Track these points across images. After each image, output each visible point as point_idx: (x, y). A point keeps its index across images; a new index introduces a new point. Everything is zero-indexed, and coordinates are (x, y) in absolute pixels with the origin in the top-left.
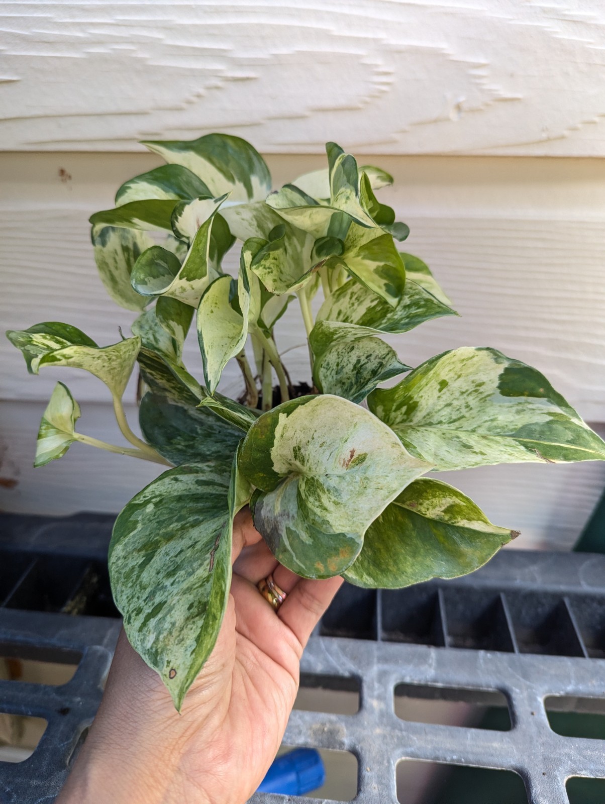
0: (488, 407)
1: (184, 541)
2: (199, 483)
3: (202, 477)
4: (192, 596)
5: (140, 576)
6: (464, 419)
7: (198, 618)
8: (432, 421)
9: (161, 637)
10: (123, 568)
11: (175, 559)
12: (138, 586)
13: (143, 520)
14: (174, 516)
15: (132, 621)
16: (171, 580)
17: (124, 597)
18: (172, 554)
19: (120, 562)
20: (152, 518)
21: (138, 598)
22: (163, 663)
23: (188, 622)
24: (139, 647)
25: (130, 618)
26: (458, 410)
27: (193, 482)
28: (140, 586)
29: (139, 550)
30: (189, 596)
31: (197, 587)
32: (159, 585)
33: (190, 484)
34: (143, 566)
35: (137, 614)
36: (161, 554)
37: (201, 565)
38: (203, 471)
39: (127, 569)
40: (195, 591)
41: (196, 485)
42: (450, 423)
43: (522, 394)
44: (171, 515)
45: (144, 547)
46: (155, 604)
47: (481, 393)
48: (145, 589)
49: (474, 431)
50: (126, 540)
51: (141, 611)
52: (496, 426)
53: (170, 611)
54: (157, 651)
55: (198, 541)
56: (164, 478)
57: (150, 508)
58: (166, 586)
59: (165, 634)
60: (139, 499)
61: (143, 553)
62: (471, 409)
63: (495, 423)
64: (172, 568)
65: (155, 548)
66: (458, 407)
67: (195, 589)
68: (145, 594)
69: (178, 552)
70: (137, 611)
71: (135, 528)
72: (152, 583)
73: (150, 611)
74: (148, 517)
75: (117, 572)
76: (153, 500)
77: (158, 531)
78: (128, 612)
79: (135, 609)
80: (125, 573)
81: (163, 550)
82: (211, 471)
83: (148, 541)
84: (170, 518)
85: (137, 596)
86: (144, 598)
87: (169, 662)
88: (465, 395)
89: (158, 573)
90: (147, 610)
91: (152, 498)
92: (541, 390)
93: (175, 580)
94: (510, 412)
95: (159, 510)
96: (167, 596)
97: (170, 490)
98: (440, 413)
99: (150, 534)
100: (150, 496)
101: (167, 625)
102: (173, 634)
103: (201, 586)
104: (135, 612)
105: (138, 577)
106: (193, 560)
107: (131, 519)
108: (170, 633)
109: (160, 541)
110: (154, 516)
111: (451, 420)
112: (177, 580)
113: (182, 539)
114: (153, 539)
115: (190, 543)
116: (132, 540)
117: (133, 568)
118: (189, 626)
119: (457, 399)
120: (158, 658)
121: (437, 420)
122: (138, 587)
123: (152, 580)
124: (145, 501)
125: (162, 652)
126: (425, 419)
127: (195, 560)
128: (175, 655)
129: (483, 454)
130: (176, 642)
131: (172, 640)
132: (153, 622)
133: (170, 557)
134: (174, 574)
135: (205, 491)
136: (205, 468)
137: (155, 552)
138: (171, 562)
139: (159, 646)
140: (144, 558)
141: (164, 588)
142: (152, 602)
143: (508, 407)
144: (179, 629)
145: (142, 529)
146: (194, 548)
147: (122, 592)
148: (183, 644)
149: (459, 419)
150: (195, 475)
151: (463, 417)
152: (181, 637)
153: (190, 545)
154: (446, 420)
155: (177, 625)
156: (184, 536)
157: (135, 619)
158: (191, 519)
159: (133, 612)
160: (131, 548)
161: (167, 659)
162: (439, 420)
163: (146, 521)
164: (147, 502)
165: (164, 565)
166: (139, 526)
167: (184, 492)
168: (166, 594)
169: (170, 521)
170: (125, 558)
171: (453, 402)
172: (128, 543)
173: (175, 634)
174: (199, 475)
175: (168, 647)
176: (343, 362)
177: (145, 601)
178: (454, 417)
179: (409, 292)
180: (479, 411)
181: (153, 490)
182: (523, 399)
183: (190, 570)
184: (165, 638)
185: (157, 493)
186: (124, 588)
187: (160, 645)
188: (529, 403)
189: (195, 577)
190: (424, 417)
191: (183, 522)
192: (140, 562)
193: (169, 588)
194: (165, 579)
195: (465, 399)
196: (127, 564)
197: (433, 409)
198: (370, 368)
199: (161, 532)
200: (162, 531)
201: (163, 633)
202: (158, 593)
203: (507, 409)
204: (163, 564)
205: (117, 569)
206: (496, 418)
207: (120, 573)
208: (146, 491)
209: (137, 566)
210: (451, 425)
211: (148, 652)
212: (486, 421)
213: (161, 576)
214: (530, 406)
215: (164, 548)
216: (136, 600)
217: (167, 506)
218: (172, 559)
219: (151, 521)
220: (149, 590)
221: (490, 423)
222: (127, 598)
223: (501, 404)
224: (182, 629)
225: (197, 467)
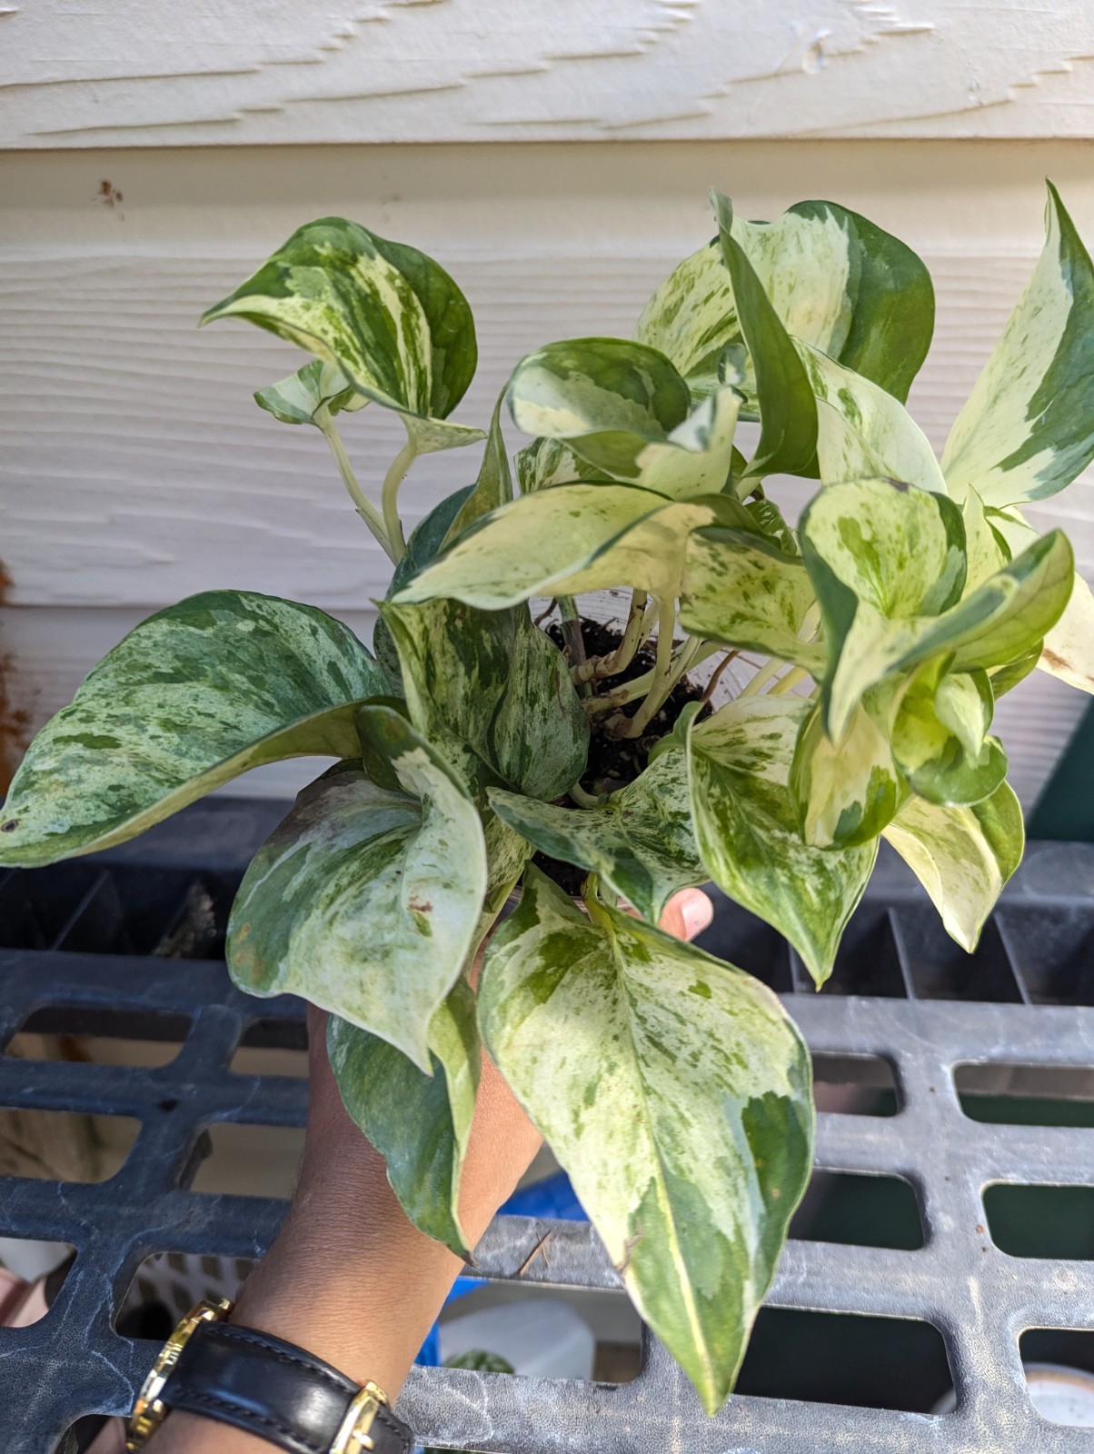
0: (710, 1097)
1: (229, 708)
2: (333, 668)
3: (343, 666)
4: (135, 779)
5: (143, 683)
6: (669, 1061)
7: (107, 808)
8: (639, 1004)
9: (56, 776)
10: (139, 653)
11: (195, 714)
12: (126, 692)
13: (221, 629)
14: (254, 670)
15: (68, 719)
16: (158, 731)
17: (99, 685)
18: (200, 706)
19: (146, 643)
20: (231, 640)
21: (108, 704)
22: (22, 802)
23: (94, 798)
24: (32, 755)
25: (71, 713)
26: (681, 1042)
27: (327, 660)
28: (128, 695)
29: (177, 657)
30: (132, 774)
31: (153, 777)
32: (143, 719)
33: (321, 657)
34: (159, 677)
35: (82, 720)
36: (192, 690)
37: (198, 758)
38: (352, 661)
39: (141, 659)
40: (147, 778)
41: (326, 667)
42: (650, 1039)
43: (757, 1156)
44: (252, 664)
45: (186, 660)
46: (111, 734)
47: (729, 1071)
48: (127, 704)
49: (648, 1091)
50: (181, 628)
51: (89, 722)
52: (672, 1130)
53: (98, 762)
54: (34, 783)
55: (239, 730)
56: (304, 612)
57: (246, 626)
58: (147, 730)
59: (62, 778)
60: (251, 601)
61: (178, 664)
62: (695, 1066)
63: (677, 1126)
64: (177, 720)
65: (193, 675)
66: (685, 1040)
67: (149, 775)
68: (117, 711)
69: (207, 711)
70: (88, 717)
71: (203, 628)
72: (141, 707)
73: (97, 733)
74: (229, 633)
75: (130, 648)
76: (262, 623)
77: (217, 662)
78: (79, 705)
79: (88, 712)
80: (135, 660)
81: (199, 687)
82: (361, 674)
83: (196, 660)
84: (248, 666)
85: (110, 700)
86: (112, 712)
87: (26, 810)
88: (711, 1042)
89: (160, 706)
90: (96, 729)
91: (263, 618)
92: (775, 1193)
93: (159, 737)
94: (715, 1147)
95: (249, 641)
96: (130, 743)
97: (293, 634)
98: (660, 1010)
99: (206, 654)
100: (265, 614)
101: (73, 773)
102: (67, 790)
103: (159, 782)
104: (84, 715)
105: (140, 683)
106: (200, 741)
107: (212, 612)
108: (66, 785)
109: (207, 676)
110: (237, 641)
111: (657, 1039)
112: (161, 740)
113: (231, 704)
114: (203, 664)
115: (232, 720)
116: (183, 636)
117: (148, 667)
118: (90, 805)
119: (698, 1031)
120: (25, 792)
121: (644, 1012)
122: (124, 694)
123: (146, 705)
124: (254, 612)
125: (36, 791)
126: (639, 989)
127: (203, 746)
128: (40, 812)
129: (578, 1132)
130: (59, 802)
131: (60, 793)
132: (76, 749)
133: (195, 705)
134: (169, 730)
135: (326, 685)
136: (359, 661)
137: (191, 680)
138: (189, 713)
139: (42, 781)
140: (171, 671)
141: (143, 729)
142: (113, 727)
143: (723, 1137)
144: (78, 793)
145: (207, 638)
146: (225, 730)
147: (106, 676)
148: (61, 813)
149: (665, 1052)
150: (340, 654)
151: (673, 1058)
152: (70, 803)
153: (229, 721)
154: (650, 1028)
155: (82, 786)
156: (237, 704)
157: (73, 722)
158: (267, 696)
159: (83, 711)
160: (174, 642)
161: (29, 804)
162: (646, 1016)
163: (221, 635)
164: (254, 616)
165: (178, 706)
166: (209, 632)
167: (304, 656)
168: (135, 738)
169: (244, 668)
170: (155, 645)
171: (689, 1025)
172: (178, 633)
173: (69, 792)
174: (342, 658)
175: (47, 796)
176: (680, 787)
177: (110, 716)
178: (665, 1041)
179: (853, 857)
180: (696, 1084)
181: (278, 611)
182: (750, 1161)
183: (184, 749)
184: (56, 782)
185: (277, 620)
186: (112, 675)
187: (44, 782)
188: (746, 1178)
189: (176, 763)
190: (641, 985)
191: (253, 688)
192: (164, 670)
193: (145, 737)
194: (156, 721)
195: (705, 1044)
196: (149, 654)
197: (658, 995)
198: (684, 843)
199: (219, 668)
200: (223, 669)
201: (60, 774)
202: (130, 727)
203: (718, 1138)
204: (178, 703)
205: (133, 646)
206: (690, 1124)
207: (130, 654)
208: (268, 602)
209: (154, 670)
210: (647, 1043)
211: (29, 772)
212: (674, 1105)
213: (159, 713)
214: (741, 1183)
215: (202, 689)
216: (104, 704)
217: (262, 647)
218: (192, 711)
219: (226, 642)
220: (129, 710)
221: (675, 1115)
222: (100, 690)
223: (726, 1122)
224: (81, 797)
225: (352, 649)
